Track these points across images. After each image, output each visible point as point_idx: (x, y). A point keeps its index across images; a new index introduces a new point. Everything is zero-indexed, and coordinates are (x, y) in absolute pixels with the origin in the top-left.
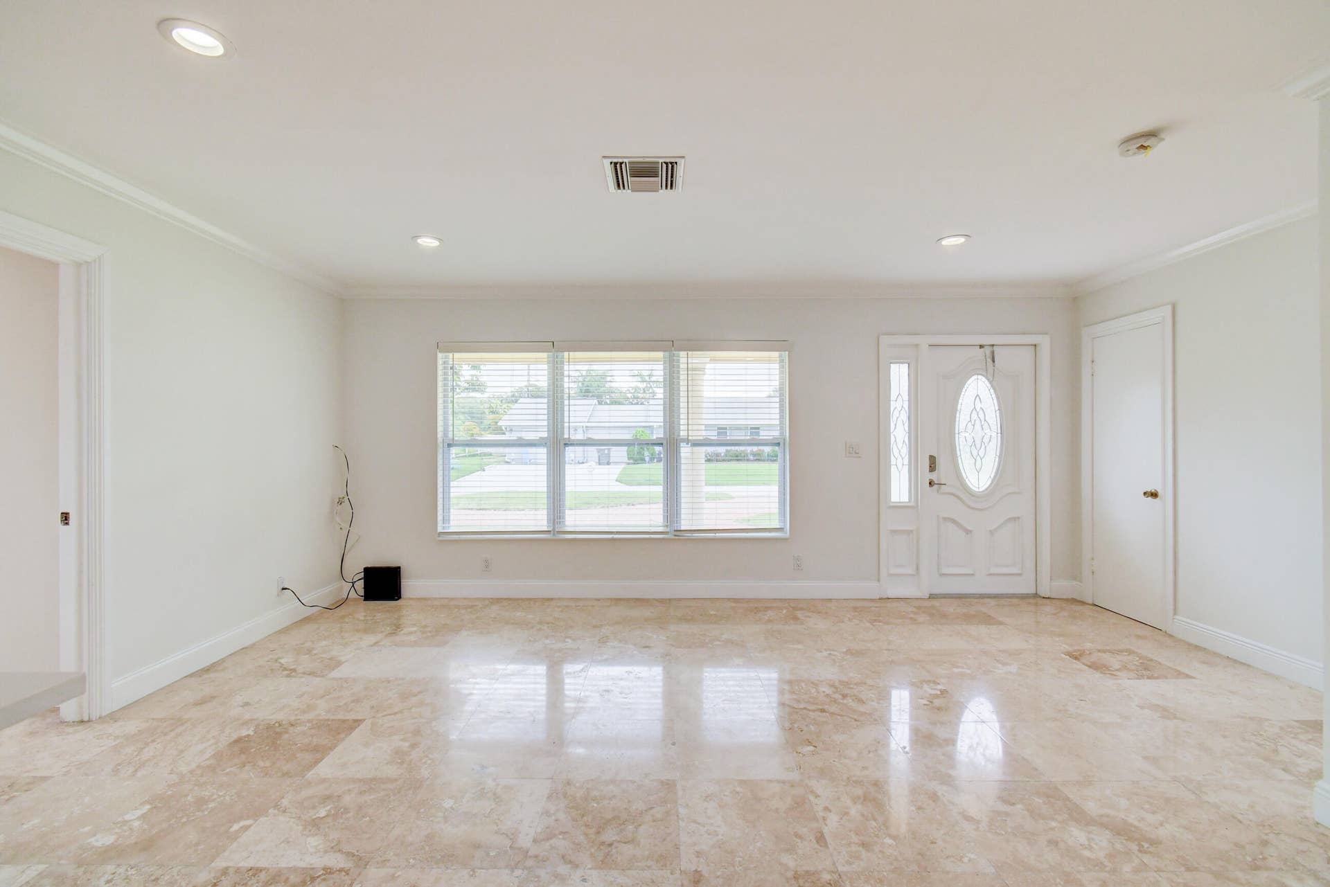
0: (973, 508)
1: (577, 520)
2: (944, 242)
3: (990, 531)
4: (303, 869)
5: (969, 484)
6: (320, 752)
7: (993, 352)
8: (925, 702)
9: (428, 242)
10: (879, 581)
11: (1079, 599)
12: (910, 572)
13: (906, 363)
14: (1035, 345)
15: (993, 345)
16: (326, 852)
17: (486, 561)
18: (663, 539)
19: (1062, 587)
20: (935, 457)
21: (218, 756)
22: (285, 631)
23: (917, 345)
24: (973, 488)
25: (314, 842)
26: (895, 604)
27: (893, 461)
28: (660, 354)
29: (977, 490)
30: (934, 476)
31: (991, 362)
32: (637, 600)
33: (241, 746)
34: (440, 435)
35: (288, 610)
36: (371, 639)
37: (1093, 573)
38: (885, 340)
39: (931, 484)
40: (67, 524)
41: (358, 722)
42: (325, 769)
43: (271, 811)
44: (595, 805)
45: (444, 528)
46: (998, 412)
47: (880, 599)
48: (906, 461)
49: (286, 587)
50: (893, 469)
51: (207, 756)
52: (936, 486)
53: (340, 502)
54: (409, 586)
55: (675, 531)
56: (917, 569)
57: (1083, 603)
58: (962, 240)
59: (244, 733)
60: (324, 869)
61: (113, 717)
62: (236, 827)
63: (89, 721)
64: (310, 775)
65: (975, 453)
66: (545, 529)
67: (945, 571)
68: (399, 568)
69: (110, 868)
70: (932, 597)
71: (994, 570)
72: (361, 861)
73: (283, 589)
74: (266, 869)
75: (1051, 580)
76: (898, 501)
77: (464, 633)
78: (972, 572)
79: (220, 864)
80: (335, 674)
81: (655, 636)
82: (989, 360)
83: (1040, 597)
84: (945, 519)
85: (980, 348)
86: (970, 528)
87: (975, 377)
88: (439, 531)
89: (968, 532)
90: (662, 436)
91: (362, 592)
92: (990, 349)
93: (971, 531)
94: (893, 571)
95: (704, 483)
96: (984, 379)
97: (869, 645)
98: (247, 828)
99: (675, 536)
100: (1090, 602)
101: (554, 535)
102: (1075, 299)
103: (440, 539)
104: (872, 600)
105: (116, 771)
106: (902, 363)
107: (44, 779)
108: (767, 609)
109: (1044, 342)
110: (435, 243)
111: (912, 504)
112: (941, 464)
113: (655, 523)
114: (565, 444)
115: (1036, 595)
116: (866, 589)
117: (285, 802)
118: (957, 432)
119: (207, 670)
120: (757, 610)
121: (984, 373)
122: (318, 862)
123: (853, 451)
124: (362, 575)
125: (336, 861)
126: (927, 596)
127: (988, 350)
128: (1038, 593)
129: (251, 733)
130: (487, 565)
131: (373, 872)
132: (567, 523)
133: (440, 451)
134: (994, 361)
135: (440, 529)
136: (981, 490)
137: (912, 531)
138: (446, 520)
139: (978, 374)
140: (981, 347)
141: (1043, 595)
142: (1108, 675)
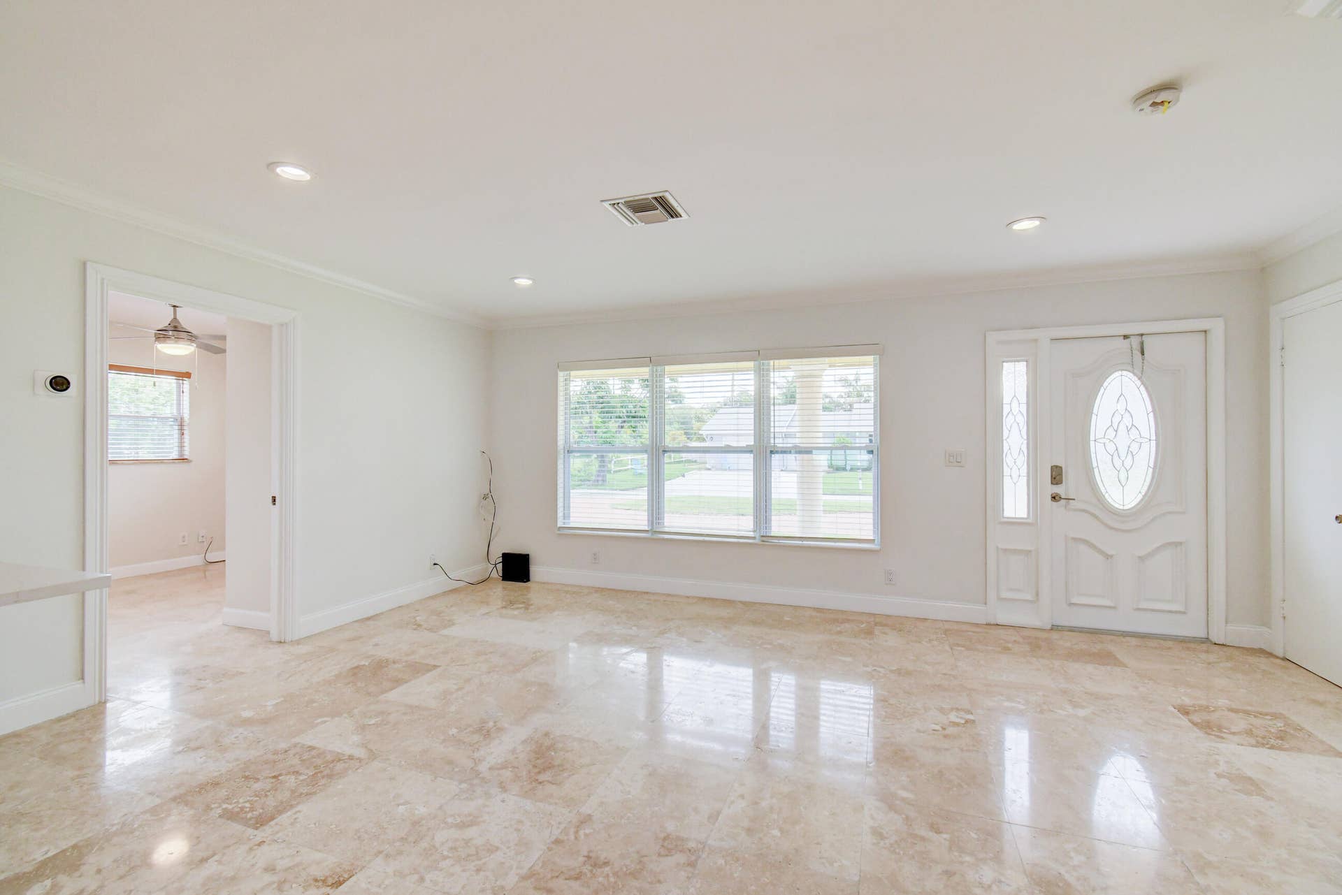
0: (1111, 528)
1: (674, 522)
2: (1017, 227)
3: (1139, 557)
4: (338, 753)
5: (1110, 500)
6: (398, 682)
7: (1142, 344)
8: (937, 727)
9: (523, 282)
10: (986, 604)
11: (1268, 650)
12: (1029, 597)
13: (1023, 361)
14: (1205, 331)
15: (1142, 335)
16: (358, 746)
17: (595, 555)
18: (750, 544)
19: (1244, 633)
20: (1061, 468)
21: (338, 676)
22: (433, 597)
23: (1036, 340)
24: (1117, 506)
25: (356, 738)
26: (1001, 632)
27: (1006, 471)
28: (751, 364)
29: (1121, 507)
30: (1059, 490)
31: (1140, 355)
32: (725, 600)
33: (356, 671)
34: (561, 443)
35: (438, 582)
36: (484, 609)
37: (1284, 618)
38: (992, 338)
39: (1054, 498)
40: (274, 504)
41: (435, 667)
42: (393, 695)
43: (345, 715)
44: (553, 753)
45: (564, 523)
46: (1151, 415)
47: (986, 624)
48: (1024, 471)
49: (436, 563)
50: (1007, 480)
51: (333, 674)
52: (1063, 502)
53: (485, 498)
54: (535, 570)
55: (763, 536)
56: (1037, 594)
57: (1270, 655)
58: (1037, 223)
59: (363, 663)
60: (349, 756)
61: (298, 642)
62: (319, 720)
63: (284, 642)
64: (382, 697)
65: (1118, 463)
66: (646, 528)
67: (1074, 600)
68: (528, 555)
69: (241, 730)
70: (1055, 628)
71: (1144, 605)
72: (373, 756)
73: (435, 564)
74: (319, 749)
75: (1227, 622)
76: (1014, 516)
77: (556, 613)
78: (1112, 605)
79: (297, 740)
80: (445, 632)
81: (713, 634)
82: (1137, 354)
83: (1211, 641)
84: (1074, 539)
85: (1124, 339)
86: (1110, 553)
87: (1117, 374)
88: (558, 526)
89: (1108, 557)
90: (752, 443)
91: (501, 574)
92: (1139, 339)
93: (1112, 556)
94: (1004, 595)
95: (821, 492)
96: (1130, 375)
97: (927, 667)
98: (325, 722)
99: (763, 541)
100: (1281, 655)
101: (652, 534)
102: (1263, 270)
103: (559, 532)
104: (977, 625)
105: (279, 675)
106: (1018, 361)
107: (242, 673)
108: (848, 621)
109: (1217, 328)
110: (530, 282)
111: (1030, 521)
112: (1070, 476)
113: (743, 528)
114: (664, 451)
115: (1206, 640)
116: (972, 612)
117: (356, 711)
118: (1092, 438)
119: (369, 619)
120: (835, 621)
121: (1131, 369)
122: (348, 751)
123: (954, 460)
124: (501, 560)
125: (360, 753)
126: (1049, 627)
127: (1135, 342)
128: (1210, 638)
129: (367, 664)
130: (595, 557)
131: (376, 765)
132: (666, 524)
133: (561, 456)
134: (1143, 353)
135: (560, 524)
136: (1126, 508)
137: (1030, 551)
138: (566, 516)
139: (1122, 370)
140: (1126, 337)
141: (1215, 640)
142: (1213, 737)
